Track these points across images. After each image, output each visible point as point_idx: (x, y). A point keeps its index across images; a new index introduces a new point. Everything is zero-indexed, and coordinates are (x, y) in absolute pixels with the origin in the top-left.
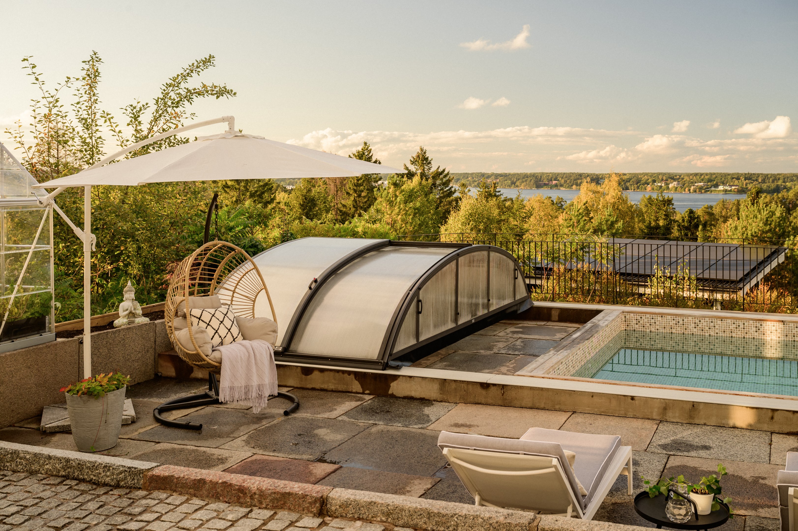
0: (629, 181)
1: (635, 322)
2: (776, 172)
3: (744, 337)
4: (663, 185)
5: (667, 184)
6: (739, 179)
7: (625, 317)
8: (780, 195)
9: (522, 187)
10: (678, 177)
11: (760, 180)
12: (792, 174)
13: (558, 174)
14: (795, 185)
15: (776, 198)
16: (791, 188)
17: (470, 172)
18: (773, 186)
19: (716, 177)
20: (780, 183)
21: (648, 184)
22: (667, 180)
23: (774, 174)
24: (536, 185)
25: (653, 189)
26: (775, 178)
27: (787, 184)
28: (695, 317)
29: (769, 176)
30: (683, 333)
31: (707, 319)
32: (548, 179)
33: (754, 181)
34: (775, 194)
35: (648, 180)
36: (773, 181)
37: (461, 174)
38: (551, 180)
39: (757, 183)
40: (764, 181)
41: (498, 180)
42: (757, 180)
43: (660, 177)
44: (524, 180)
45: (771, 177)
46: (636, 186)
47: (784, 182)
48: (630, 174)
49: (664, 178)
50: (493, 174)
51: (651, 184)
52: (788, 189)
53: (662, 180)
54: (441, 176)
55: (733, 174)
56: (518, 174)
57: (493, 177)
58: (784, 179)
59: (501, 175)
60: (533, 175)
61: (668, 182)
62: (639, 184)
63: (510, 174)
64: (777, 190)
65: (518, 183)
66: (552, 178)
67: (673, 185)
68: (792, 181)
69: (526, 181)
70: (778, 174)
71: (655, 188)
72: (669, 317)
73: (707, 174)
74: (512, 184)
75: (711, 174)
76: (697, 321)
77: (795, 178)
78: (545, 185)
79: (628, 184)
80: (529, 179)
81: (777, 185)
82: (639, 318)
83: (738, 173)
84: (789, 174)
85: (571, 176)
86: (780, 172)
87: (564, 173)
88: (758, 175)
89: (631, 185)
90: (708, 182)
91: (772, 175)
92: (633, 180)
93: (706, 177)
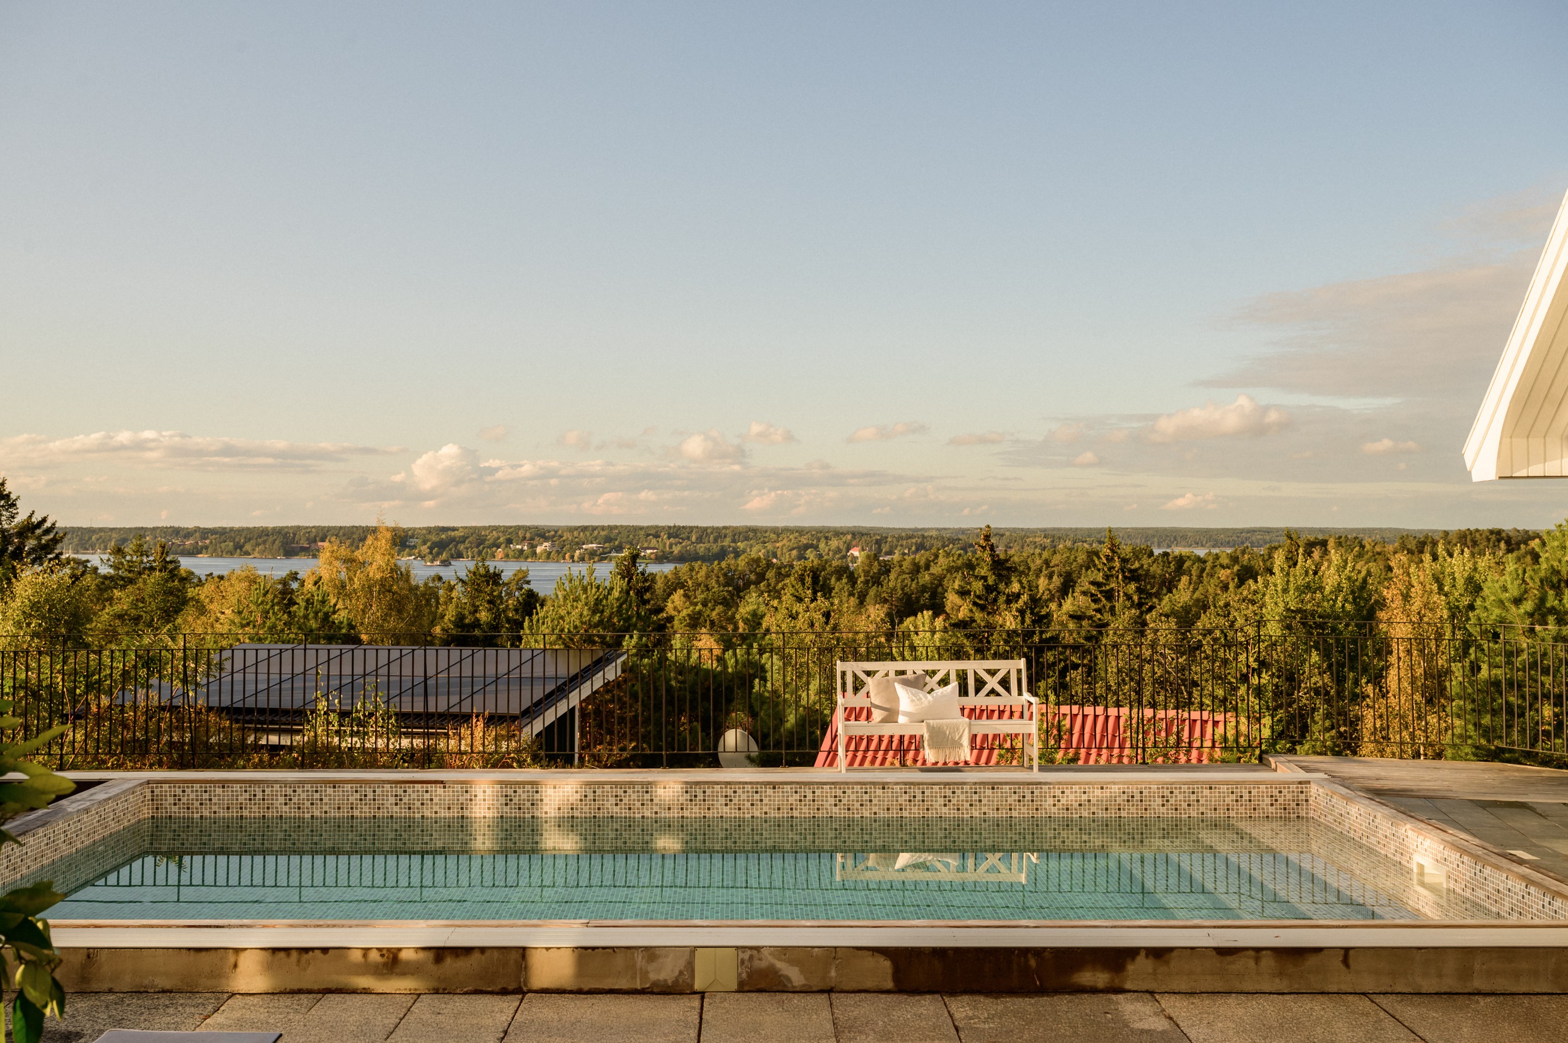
0: (464, 542)
1: (171, 800)
2: (720, 524)
3: (374, 817)
4: (525, 548)
5: (533, 547)
6: (659, 537)
7: (153, 792)
8: (724, 564)
9: (256, 555)
10: (553, 533)
11: (694, 539)
12: (747, 527)
13: (329, 529)
14: (751, 546)
15: (716, 568)
16: (744, 551)
18: (715, 548)
19: (620, 533)
20: (727, 542)
21: (498, 547)
22: (532, 539)
23: (718, 528)
24: (285, 550)
25: (507, 556)
26: (719, 533)
27: (739, 544)
28: (285, 783)
29: (709, 531)
30: (264, 816)
31: (308, 787)
32: (308, 539)
33: (682, 539)
34: (716, 562)
35: (499, 538)
36: (716, 541)
38: (315, 541)
39: (689, 543)
40: (700, 540)
41: (207, 541)
42: (688, 538)
43: (521, 534)
44: (260, 540)
45: (712, 533)
46: (476, 550)
47: (734, 541)
48: (466, 527)
49: (528, 535)
50: (197, 529)
51: (503, 546)
52: (737, 554)
53: (524, 538)
54: (38, 532)
55: (648, 527)
56: (248, 529)
57: (197, 534)
58: (734, 536)
59: (213, 531)
60: (279, 532)
61: (535, 543)
62: (481, 548)
63: (232, 529)
64: (721, 555)
65: (248, 547)
66: (315, 537)
67: (543, 547)
68: (747, 539)
69: (264, 542)
70: (725, 528)
71: (511, 554)
72: (237, 787)
73: (603, 528)
74: (236, 549)
75: (611, 528)
76: (289, 791)
77: (751, 535)
78: (303, 549)
79: (461, 547)
80: (271, 539)
81: (722, 547)
82: (179, 791)
83: (657, 527)
84: (742, 527)
85: (353, 533)
86: (727, 525)
87: (341, 528)
88: (691, 529)
89: (467, 548)
90: (605, 543)
91: (713, 528)
92: (471, 539)
93: (603, 533)
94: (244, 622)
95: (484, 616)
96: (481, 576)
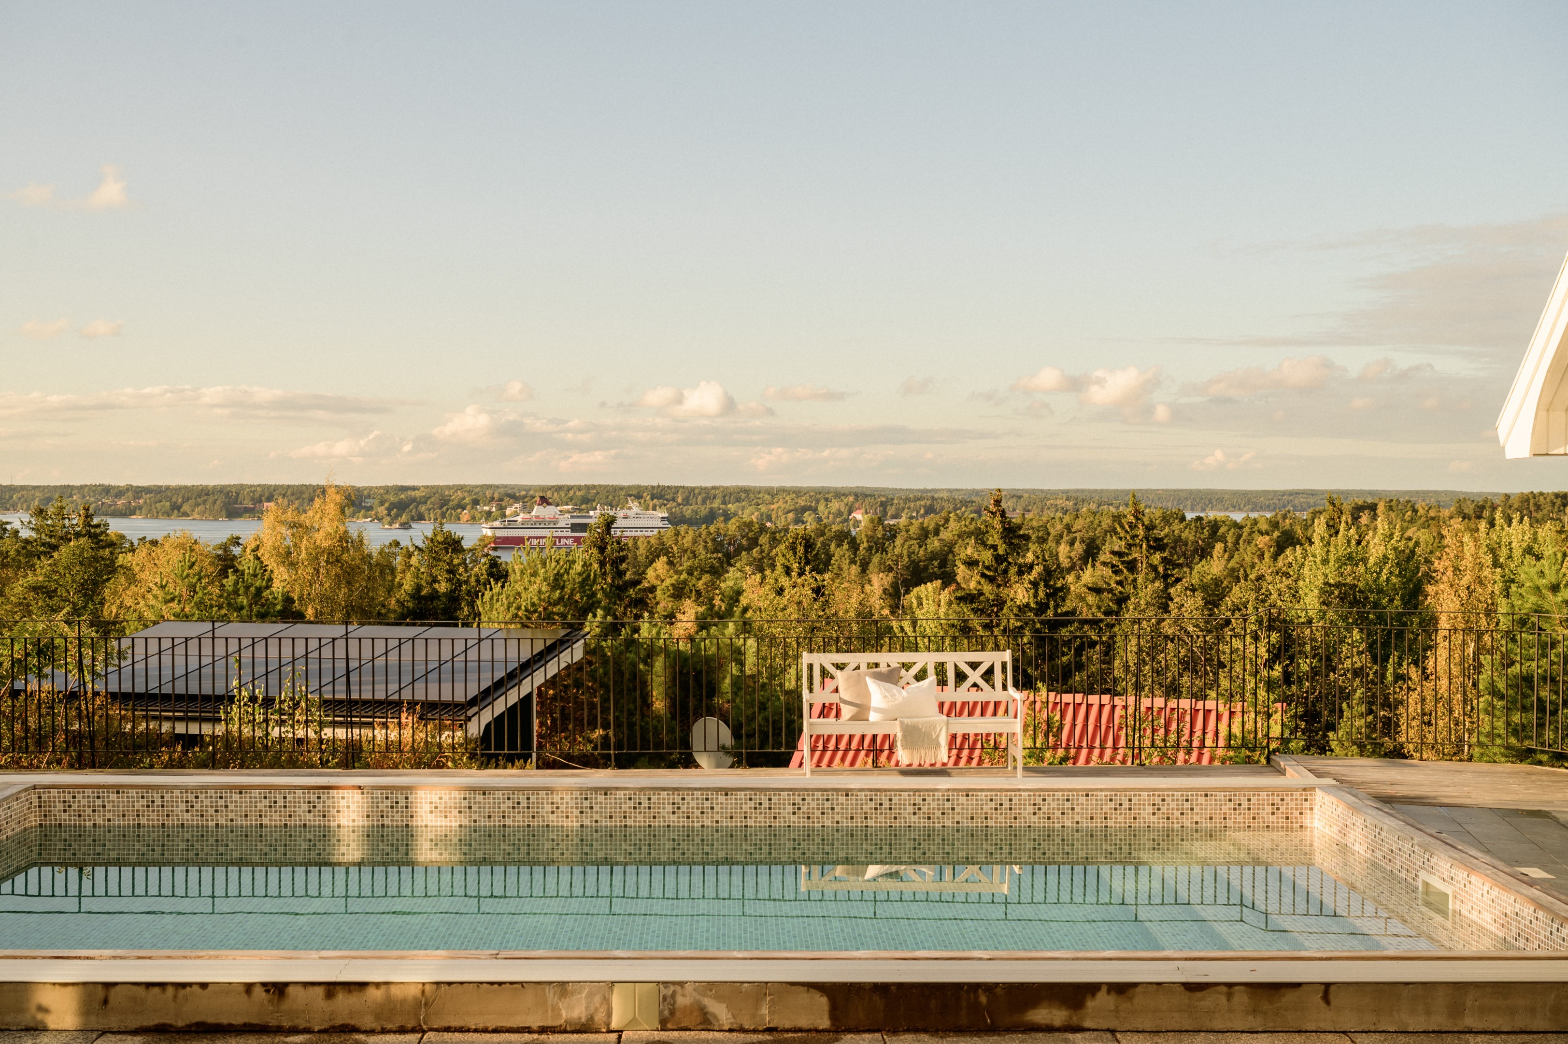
0: (426, 502)
1: (60, 806)
2: (708, 484)
3: (286, 825)
4: (494, 509)
5: (501, 508)
6: (641, 497)
7: (40, 797)
8: (712, 529)
9: (196, 516)
10: (523, 493)
11: (680, 500)
12: (738, 487)
13: (276, 488)
14: (743, 508)
15: (704, 533)
16: (735, 514)
17: (77, 483)
18: (704, 511)
19: (598, 493)
20: (716, 504)
21: (464, 509)
22: (501, 500)
23: (706, 488)
24: (227, 510)
25: (474, 518)
26: (708, 494)
27: (730, 506)
28: (186, 789)
29: (696, 491)
30: (163, 824)
31: (211, 792)
32: (252, 499)
33: (667, 500)
34: (704, 526)
35: (464, 499)
36: (704, 502)
37: (55, 487)
38: (260, 501)
39: (675, 504)
40: (686, 502)
41: (141, 501)
42: (674, 500)
43: (488, 494)
44: (199, 500)
45: (700, 494)
46: (439, 511)
47: (724, 503)
48: (427, 487)
49: (496, 496)
50: (129, 488)
51: (469, 507)
52: (727, 517)
53: (492, 499)
55: (629, 487)
56: (186, 487)
57: (130, 494)
58: (724, 497)
59: (147, 490)
60: (222, 491)
61: (504, 504)
62: (444, 509)
63: (168, 488)
64: (711, 518)
65: (186, 508)
66: (261, 496)
67: (513, 509)
68: (738, 500)
69: (205, 502)
70: (714, 488)
71: (478, 516)
72: (133, 793)
73: (579, 488)
74: (173, 510)
75: (588, 488)
76: (191, 797)
77: (743, 495)
78: (247, 510)
79: (423, 508)
80: (211, 499)
81: (711, 509)
82: (68, 797)
83: (639, 486)
84: (733, 487)
85: (302, 492)
86: (717, 484)
87: (289, 486)
88: (677, 489)
89: (429, 510)
90: (582, 504)
91: (701, 488)
92: (433, 499)
93: (579, 494)
94: (169, 597)
95: (443, 587)
96: (439, 543)
